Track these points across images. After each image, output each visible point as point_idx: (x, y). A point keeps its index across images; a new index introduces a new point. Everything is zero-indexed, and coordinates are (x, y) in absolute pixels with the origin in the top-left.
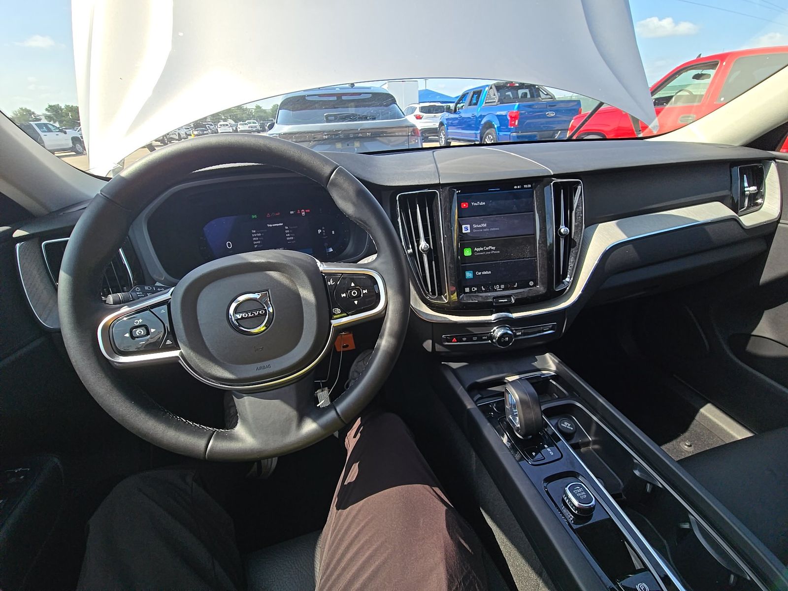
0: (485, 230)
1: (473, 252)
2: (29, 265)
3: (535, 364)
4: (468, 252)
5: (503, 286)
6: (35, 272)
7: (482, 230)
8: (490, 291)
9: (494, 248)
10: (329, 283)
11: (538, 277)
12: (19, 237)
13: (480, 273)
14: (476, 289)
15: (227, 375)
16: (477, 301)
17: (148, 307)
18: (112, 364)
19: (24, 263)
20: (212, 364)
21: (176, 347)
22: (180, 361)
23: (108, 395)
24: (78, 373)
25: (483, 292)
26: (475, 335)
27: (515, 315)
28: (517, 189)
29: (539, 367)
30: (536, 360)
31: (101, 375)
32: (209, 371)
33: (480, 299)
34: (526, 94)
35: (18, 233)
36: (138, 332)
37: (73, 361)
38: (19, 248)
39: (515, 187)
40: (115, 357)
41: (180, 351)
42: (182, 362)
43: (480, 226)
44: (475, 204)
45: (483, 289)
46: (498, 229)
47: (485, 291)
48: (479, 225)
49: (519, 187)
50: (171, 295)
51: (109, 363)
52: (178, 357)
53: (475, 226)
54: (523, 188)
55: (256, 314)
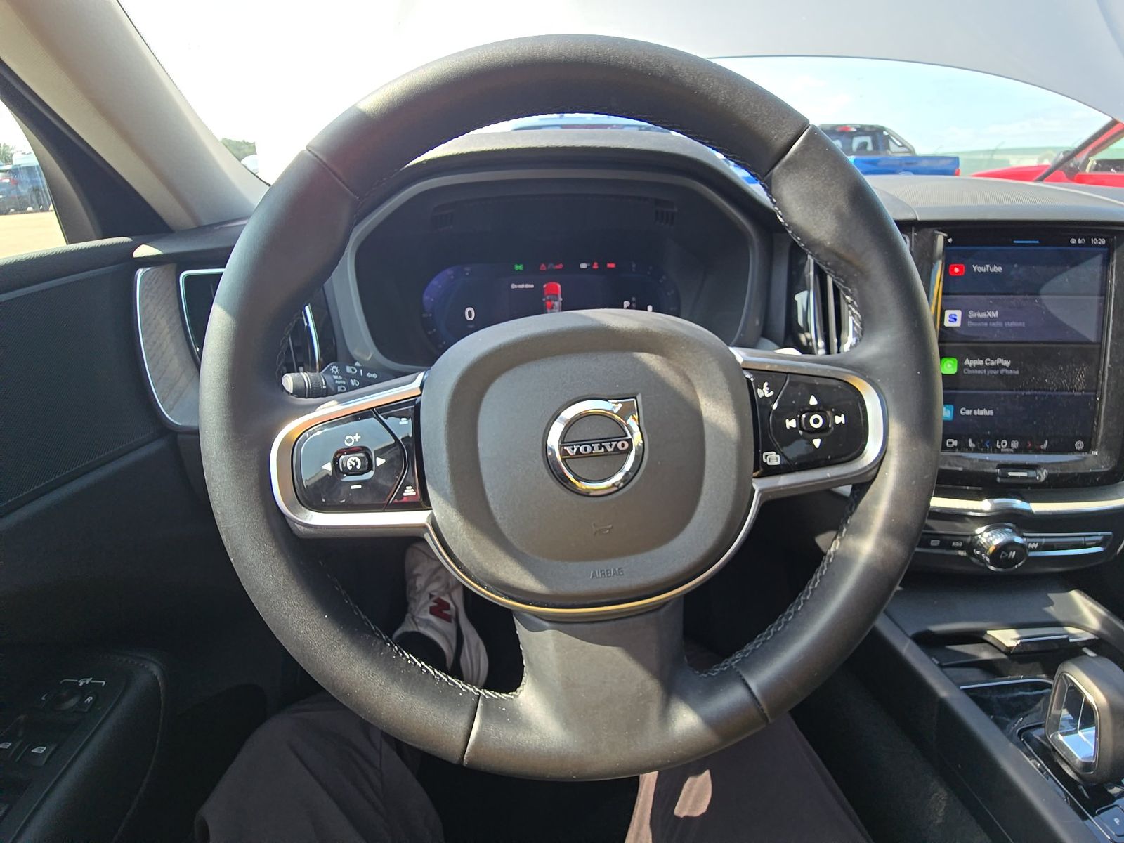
0: (994, 324)
1: (961, 367)
2: (154, 309)
3: (1051, 610)
4: (949, 366)
5: (1015, 444)
6: (163, 323)
7: (986, 324)
8: (986, 451)
9: (1007, 363)
10: (760, 393)
11: (1097, 434)
12: (144, 257)
13: (968, 412)
14: (955, 443)
15: (529, 582)
16: (960, 469)
17: (372, 408)
18: (290, 523)
19: (147, 305)
20: (499, 553)
21: (422, 503)
22: (426, 536)
23: (279, 596)
24: (224, 540)
25: (970, 450)
26: (937, 536)
27: (1037, 507)
28: (1077, 245)
29: (1061, 618)
30: (1051, 603)
31: (270, 548)
32: (493, 570)
33: (969, 466)
34: (864, 145)
35: (144, 251)
36: (351, 461)
37: (217, 511)
38: (143, 277)
39: (1073, 241)
40: (298, 512)
41: (430, 511)
42: (431, 538)
43: (983, 315)
44: (981, 269)
45: (971, 445)
46: (1023, 324)
47: (976, 450)
48: (981, 312)
49: (1080, 241)
50: (421, 387)
51: (287, 524)
52: (425, 527)
53: (972, 314)
54: (1088, 244)
55: (610, 449)
